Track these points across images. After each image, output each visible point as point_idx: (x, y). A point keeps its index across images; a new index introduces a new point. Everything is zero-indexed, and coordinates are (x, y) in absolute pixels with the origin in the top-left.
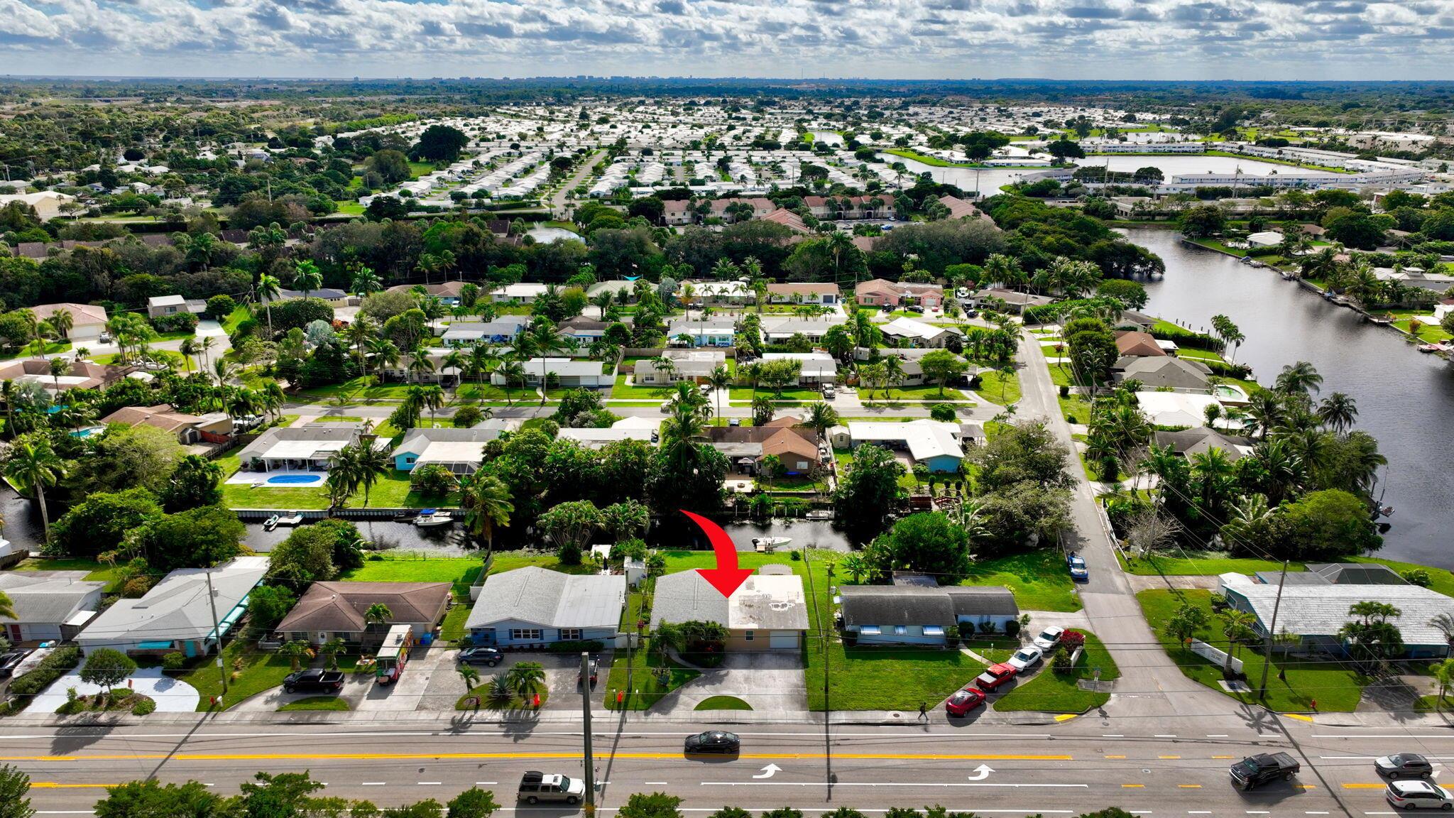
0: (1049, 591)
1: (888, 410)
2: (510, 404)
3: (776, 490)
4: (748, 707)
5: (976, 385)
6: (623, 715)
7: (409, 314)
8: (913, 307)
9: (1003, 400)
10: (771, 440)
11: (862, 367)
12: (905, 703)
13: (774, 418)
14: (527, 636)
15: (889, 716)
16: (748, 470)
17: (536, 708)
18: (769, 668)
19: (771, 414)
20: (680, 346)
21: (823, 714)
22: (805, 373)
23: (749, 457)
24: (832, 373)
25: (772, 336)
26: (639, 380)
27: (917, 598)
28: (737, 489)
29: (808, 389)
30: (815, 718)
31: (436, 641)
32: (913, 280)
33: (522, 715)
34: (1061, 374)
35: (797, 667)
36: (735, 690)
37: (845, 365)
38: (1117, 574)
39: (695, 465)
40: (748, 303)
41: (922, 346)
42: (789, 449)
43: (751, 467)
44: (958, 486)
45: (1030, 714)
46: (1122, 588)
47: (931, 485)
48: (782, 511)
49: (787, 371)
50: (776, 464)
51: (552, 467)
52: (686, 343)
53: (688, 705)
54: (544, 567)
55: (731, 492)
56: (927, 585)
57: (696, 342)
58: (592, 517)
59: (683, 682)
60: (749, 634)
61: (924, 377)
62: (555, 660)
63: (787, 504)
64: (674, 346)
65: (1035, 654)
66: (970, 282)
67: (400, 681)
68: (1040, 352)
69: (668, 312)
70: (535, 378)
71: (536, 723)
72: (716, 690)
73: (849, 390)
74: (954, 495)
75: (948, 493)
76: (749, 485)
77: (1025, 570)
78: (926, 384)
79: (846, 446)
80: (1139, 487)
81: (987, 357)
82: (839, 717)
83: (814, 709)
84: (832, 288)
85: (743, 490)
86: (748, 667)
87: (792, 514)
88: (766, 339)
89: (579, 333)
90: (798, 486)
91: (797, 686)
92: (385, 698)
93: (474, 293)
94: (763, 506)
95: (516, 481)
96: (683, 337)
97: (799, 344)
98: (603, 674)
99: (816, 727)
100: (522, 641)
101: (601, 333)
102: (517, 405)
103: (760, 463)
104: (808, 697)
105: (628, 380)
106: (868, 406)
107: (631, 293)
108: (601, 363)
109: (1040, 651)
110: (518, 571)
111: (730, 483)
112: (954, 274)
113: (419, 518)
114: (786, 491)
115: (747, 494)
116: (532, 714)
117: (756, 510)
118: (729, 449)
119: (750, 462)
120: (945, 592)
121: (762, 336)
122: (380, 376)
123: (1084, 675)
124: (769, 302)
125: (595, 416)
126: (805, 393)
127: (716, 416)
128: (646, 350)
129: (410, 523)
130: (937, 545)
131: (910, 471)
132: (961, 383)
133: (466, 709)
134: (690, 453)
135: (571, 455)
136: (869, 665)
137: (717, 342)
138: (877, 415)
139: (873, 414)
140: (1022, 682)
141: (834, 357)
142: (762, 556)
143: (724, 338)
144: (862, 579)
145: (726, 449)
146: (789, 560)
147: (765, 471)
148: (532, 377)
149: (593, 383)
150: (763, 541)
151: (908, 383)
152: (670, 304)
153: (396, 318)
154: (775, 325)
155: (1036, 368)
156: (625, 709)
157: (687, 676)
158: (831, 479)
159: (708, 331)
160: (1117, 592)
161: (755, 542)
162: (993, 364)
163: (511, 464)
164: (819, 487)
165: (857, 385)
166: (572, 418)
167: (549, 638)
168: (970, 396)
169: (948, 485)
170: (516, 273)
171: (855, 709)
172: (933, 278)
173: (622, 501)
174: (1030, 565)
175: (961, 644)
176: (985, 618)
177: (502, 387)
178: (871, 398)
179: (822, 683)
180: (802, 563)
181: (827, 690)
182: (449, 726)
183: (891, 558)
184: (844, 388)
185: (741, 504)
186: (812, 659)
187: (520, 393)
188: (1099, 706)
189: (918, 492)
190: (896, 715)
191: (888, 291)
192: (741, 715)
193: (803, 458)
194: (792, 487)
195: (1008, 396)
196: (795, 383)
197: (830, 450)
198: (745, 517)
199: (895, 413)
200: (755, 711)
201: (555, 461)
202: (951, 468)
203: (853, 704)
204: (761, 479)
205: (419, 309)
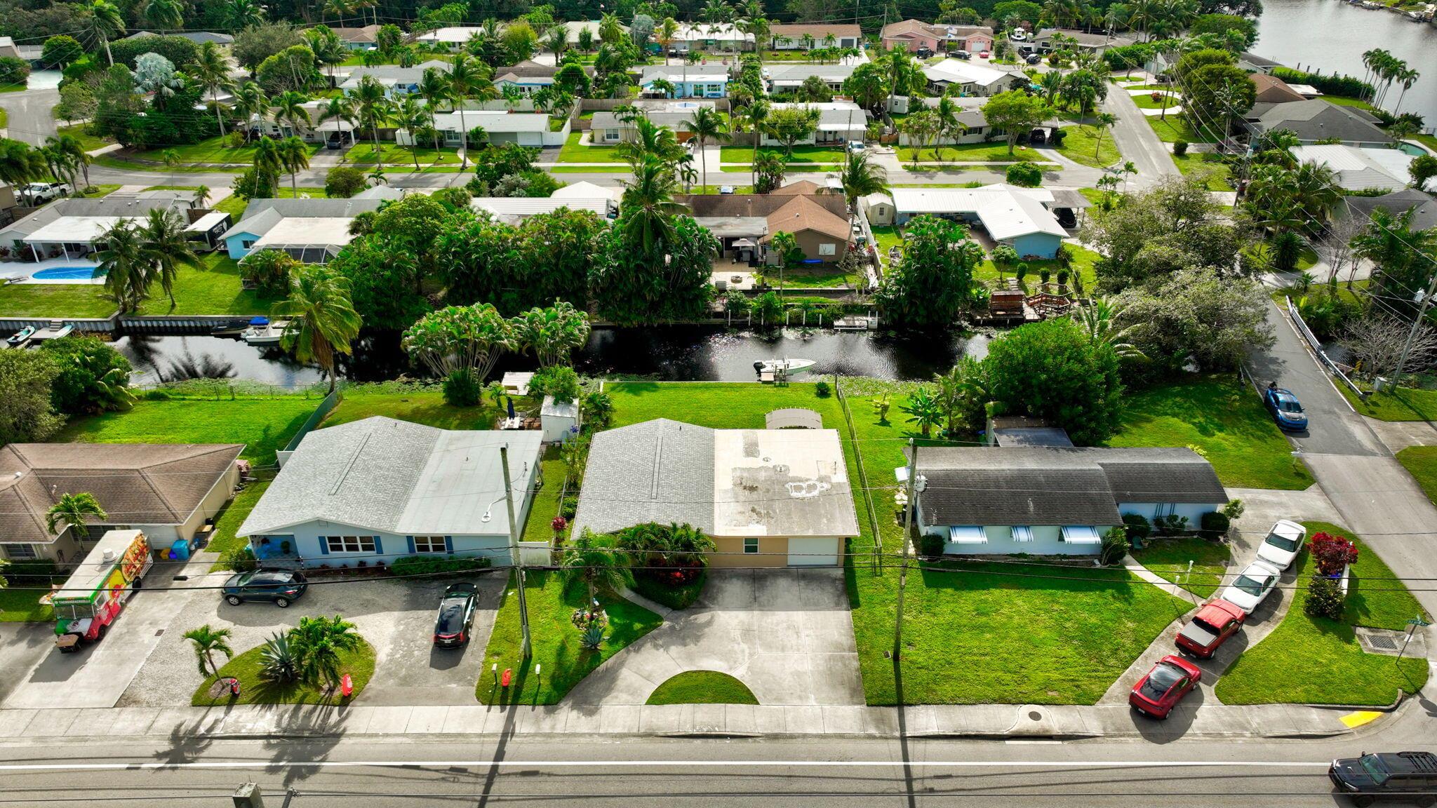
0: (1249, 450)
1: (941, 174)
2: (418, 169)
3: (789, 286)
4: (749, 698)
5: (1057, 140)
6: (510, 720)
7: (290, 52)
8: (955, 51)
9: (1098, 161)
10: (777, 215)
11: (899, 121)
12: (1047, 686)
13: (783, 184)
14: (352, 548)
15: (1017, 718)
16: (746, 256)
17: (346, 701)
18: (787, 608)
19: (779, 178)
20: (656, 96)
21: (894, 712)
22: (824, 127)
23: (747, 237)
24: (862, 127)
25: (777, 83)
26: (598, 139)
27: (1048, 475)
28: (730, 285)
29: (828, 149)
30: (880, 722)
31: (200, 552)
32: (953, 21)
33: (315, 721)
34: (1167, 129)
35: (837, 606)
36: (726, 656)
37: (877, 119)
38: (1350, 418)
39: (666, 250)
40: (744, 48)
41: (976, 94)
42: (808, 225)
43: (752, 253)
44: (1062, 279)
45: (1291, 711)
46: (1368, 444)
47: (1020, 277)
48: (799, 317)
49: (801, 122)
50: (788, 247)
51: (446, 251)
52: (664, 91)
53: (633, 691)
54: (401, 417)
55: (722, 290)
56: (1054, 446)
57: (677, 93)
58: (492, 330)
59: (627, 638)
60: (751, 545)
61: (985, 132)
62: (399, 591)
63: (806, 307)
64: (647, 96)
65: (1270, 579)
66: (1026, 23)
67: (108, 638)
68: (1132, 103)
69: (642, 60)
70: (457, 135)
71: (337, 736)
72: (690, 658)
73: (884, 150)
74: (1055, 291)
75: (1046, 288)
76: (748, 279)
77: (1198, 412)
78: (988, 142)
79: (891, 223)
80: (1339, 278)
81: (1063, 109)
82: (924, 719)
83: (876, 701)
84: (853, 32)
85: (739, 286)
86: (748, 607)
87: (812, 324)
88: (769, 90)
89: (522, 80)
90: (822, 279)
91: (839, 647)
92: (64, 678)
93: (395, 38)
94: (769, 309)
95: (388, 273)
96: (660, 84)
97: (814, 91)
98: (484, 623)
99: (881, 746)
100: (343, 557)
101: (550, 80)
102: (427, 171)
103: (765, 246)
104: (863, 672)
105: (584, 139)
106: (913, 170)
107: (596, 36)
108: (547, 115)
109: (1277, 572)
110: (356, 424)
111: (721, 276)
112: (1004, 14)
113: (250, 330)
114: (803, 287)
115: (745, 292)
116: (335, 717)
117: (759, 315)
118: (719, 226)
119: (750, 244)
120: (1090, 462)
121: (765, 85)
122: (245, 133)
123: (1363, 620)
124: (772, 49)
125: (527, 181)
126: (823, 154)
127: (700, 183)
128: (610, 101)
129: (237, 338)
130: (1071, 376)
131: (988, 258)
132: (1036, 140)
133: (212, 704)
134: (657, 229)
135: (476, 233)
136: (969, 600)
137: (706, 92)
138: (927, 181)
139: (923, 180)
140: (1256, 635)
141: (862, 106)
142: (769, 389)
143: (713, 86)
144: (936, 431)
145: (717, 227)
146: (812, 397)
147: (772, 257)
148: (450, 133)
149: (535, 142)
150: (772, 364)
151: (964, 139)
152: (647, 50)
153: (273, 59)
154: (779, 73)
155: (1131, 122)
156: (515, 703)
157: (637, 626)
158: (870, 270)
159: (692, 78)
160: (1362, 452)
161: (758, 368)
162: (1075, 117)
163: (381, 248)
164: (853, 282)
165: (895, 143)
166: (492, 185)
167: (392, 552)
168: (1048, 157)
169: (1045, 277)
170: (453, 14)
171: (955, 701)
172: (979, 18)
173: (544, 305)
174: (1204, 403)
175: (1128, 558)
176: (1166, 510)
177: (410, 148)
178: (915, 159)
179: (887, 643)
180: (832, 401)
181: (896, 658)
182: (166, 746)
183: (986, 398)
184: (877, 147)
185: (736, 307)
186: (865, 588)
187: (433, 156)
188: (1417, 692)
189: (1001, 288)
190: (1035, 716)
191: (925, 33)
192: (734, 717)
193: (828, 238)
194: (813, 281)
195: (1104, 155)
196: (811, 140)
197: (866, 227)
198: (743, 327)
199: (951, 179)
200: (763, 707)
201: (451, 241)
202: (1046, 252)
203: (947, 689)
204: (766, 270)
205: (309, 48)
